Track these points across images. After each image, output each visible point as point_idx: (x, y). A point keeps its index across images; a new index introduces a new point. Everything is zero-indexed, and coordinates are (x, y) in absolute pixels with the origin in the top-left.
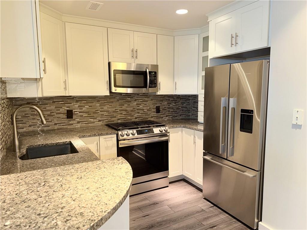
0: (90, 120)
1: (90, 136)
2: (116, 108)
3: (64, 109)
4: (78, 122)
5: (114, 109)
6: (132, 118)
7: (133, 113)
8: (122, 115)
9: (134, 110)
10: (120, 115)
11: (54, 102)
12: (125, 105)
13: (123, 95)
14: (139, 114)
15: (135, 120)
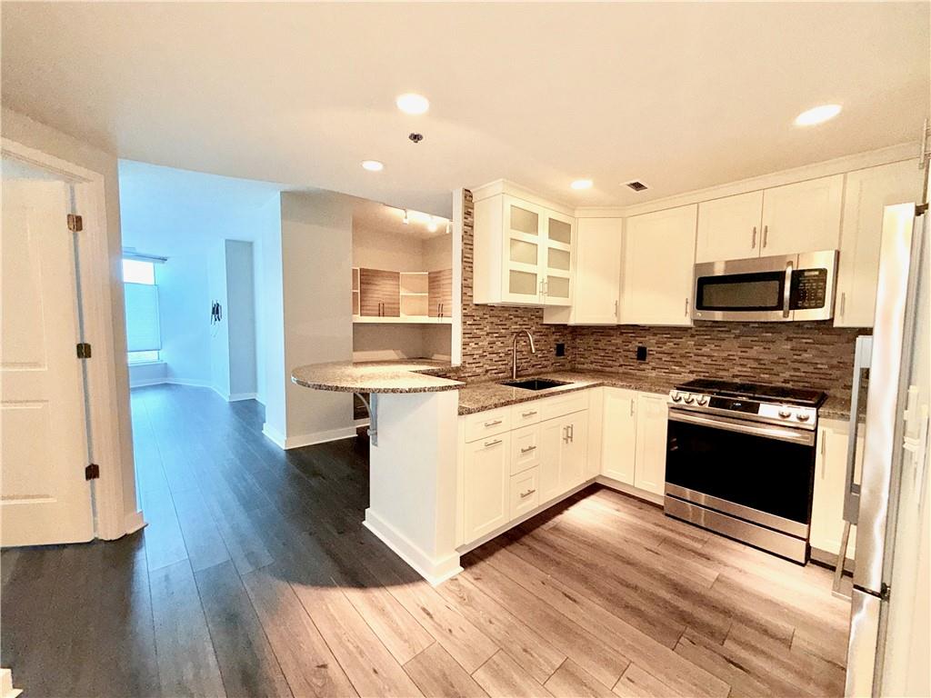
0: (674, 367)
1: (622, 387)
2: (730, 353)
3: (635, 345)
4: (654, 369)
5: (725, 354)
6: (775, 378)
7: (777, 369)
8: (745, 369)
9: (782, 361)
10: (740, 368)
11: (622, 333)
12: (755, 348)
13: (751, 325)
14: (798, 374)
15: (784, 384)
